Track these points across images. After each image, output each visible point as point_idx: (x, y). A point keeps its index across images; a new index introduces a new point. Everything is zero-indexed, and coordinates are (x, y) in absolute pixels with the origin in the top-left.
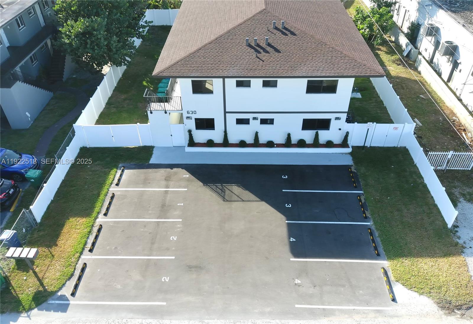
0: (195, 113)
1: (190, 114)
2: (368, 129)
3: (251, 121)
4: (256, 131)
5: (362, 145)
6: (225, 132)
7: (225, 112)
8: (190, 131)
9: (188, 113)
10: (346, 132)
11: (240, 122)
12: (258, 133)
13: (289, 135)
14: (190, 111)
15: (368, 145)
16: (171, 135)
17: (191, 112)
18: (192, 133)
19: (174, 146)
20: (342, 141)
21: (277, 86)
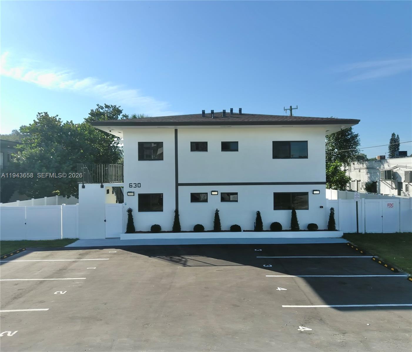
0: (139, 186)
1: (133, 186)
2: (357, 202)
3: (209, 196)
4: (216, 210)
5: (355, 231)
6: (177, 211)
7: (178, 185)
8: (130, 211)
9: (130, 186)
10: (330, 209)
11: (195, 198)
12: (219, 211)
13: (258, 214)
14: (133, 183)
15: (361, 231)
16: (105, 221)
17: (134, 185)
18: (132, 213)
19: (107, 238)
20: (327, 224)
21: (239, 151)
